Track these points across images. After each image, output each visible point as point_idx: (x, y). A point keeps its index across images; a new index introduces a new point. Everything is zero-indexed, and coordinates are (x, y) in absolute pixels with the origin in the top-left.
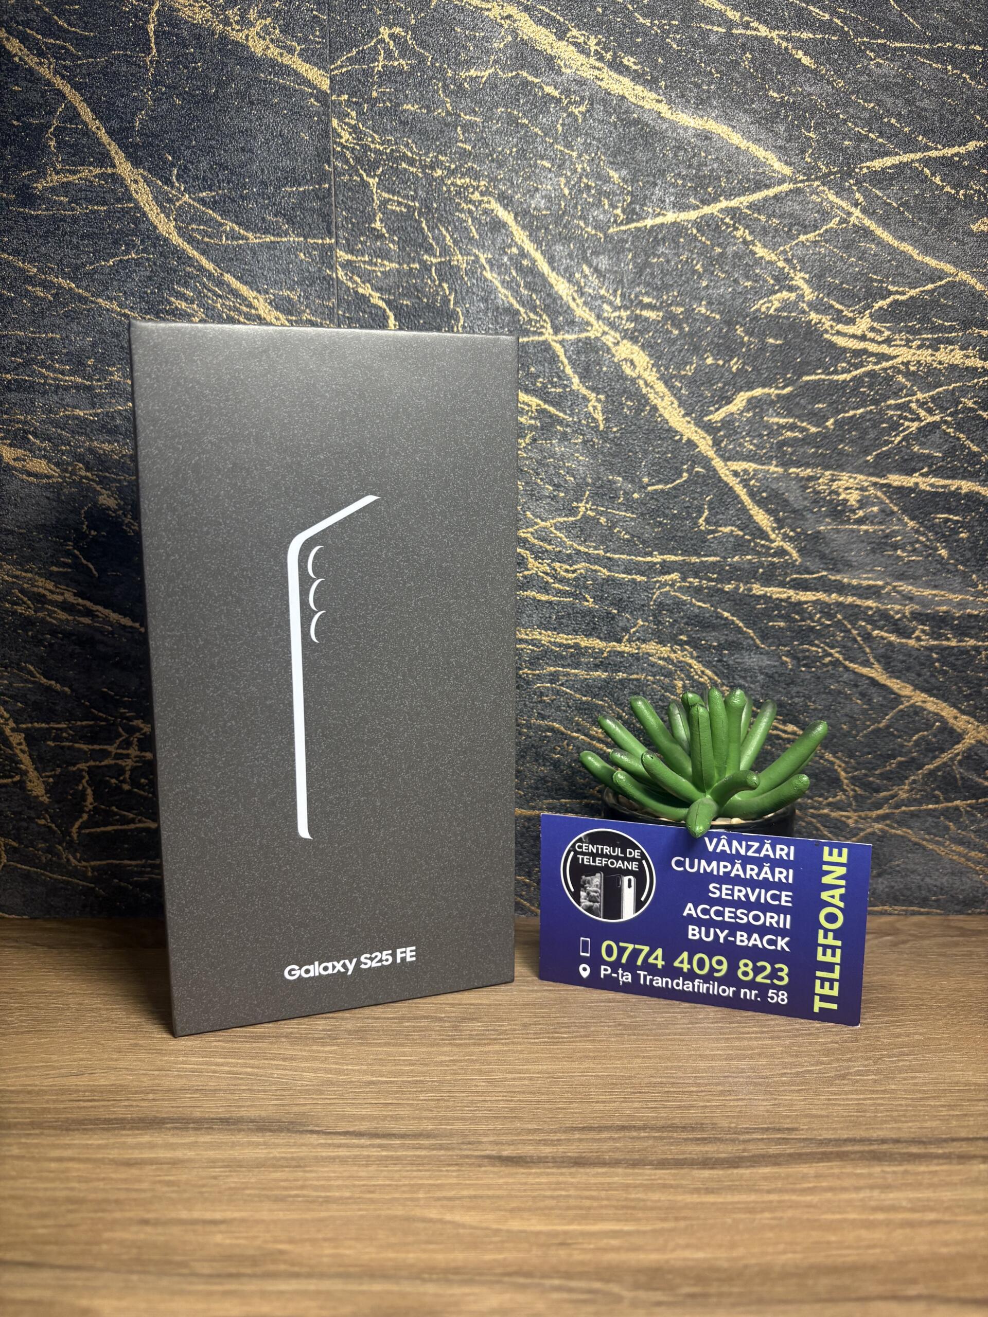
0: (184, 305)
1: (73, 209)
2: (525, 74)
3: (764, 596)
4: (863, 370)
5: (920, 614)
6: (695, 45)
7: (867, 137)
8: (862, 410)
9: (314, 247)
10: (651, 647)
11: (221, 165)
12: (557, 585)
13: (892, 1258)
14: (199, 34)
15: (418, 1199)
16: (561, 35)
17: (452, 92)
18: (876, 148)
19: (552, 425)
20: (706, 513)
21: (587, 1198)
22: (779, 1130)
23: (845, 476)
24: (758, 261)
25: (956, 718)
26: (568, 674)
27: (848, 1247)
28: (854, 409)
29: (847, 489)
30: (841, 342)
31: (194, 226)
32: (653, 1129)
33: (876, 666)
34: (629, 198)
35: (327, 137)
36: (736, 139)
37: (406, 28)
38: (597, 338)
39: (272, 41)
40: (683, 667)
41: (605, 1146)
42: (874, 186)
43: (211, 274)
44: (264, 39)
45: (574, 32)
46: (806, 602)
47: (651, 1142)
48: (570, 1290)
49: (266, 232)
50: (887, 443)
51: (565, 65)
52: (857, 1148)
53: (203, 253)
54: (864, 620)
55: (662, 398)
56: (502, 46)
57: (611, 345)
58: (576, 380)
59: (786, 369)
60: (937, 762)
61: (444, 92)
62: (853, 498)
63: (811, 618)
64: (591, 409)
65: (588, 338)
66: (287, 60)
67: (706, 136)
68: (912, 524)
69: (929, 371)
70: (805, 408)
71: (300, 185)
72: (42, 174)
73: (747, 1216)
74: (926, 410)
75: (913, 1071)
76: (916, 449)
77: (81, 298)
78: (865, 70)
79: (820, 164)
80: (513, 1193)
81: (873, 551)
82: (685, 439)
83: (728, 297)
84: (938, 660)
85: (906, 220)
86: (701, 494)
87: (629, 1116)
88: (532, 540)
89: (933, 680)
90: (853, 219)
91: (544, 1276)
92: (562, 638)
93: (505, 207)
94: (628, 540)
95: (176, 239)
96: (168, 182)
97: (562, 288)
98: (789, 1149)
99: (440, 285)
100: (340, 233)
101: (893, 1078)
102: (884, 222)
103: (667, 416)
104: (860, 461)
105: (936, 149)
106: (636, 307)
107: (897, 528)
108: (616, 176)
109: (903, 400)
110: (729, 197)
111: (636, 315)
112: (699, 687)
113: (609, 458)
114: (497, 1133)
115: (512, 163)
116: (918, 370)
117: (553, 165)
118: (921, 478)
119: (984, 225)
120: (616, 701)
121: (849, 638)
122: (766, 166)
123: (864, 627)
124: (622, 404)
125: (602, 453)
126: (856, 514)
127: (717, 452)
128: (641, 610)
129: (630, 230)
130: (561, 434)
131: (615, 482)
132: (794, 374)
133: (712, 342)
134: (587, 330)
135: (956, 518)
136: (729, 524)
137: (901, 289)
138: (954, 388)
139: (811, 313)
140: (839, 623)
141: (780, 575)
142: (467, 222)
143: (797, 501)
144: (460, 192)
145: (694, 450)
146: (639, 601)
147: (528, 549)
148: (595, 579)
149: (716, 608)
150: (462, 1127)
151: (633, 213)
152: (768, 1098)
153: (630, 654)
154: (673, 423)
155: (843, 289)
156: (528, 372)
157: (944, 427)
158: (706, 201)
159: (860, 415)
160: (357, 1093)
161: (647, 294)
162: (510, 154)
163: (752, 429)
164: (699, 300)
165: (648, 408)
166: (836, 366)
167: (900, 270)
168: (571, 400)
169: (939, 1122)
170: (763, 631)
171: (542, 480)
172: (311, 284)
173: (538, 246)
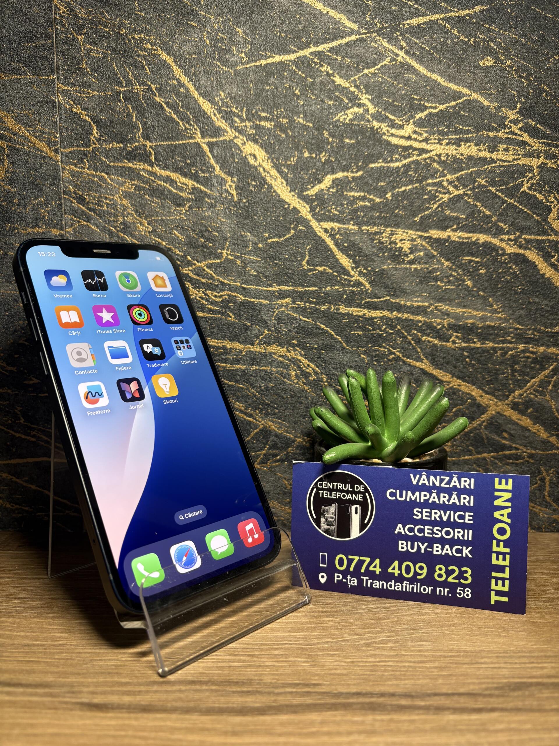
3: (348, 314)
4: (410, 159)
5: (455, 325)
7: (407, 4)
8: (410, 187)
9: (44, 82)
10: (273, 348)
12: (209, 306)
18: (414, 11)
19: (203, 198)
20: (307, 257)
21: (139, 738)
22: (307, 685)
23: (400, 231)
24: (338, 88)
25: (481, 396)
26: (219, 366)
28: (405, 185)
29: (401, 240)
30: (394, 141)
32: (214, 683)
33: (425, 361)
34: (250, 46)
35: (51, 10)
38: (231, 141)
40: (296, 362)
41: (172, 696)
42: (413, 36)
46: (376, 318)
47: (207, 694)
49: (11, 72)
50: (428, 208)
52: (361, 700)
54: (415, 329)
55: (275, 180)
57: (240, 145)
58: (217, 168)
59: (357, 160)
62: (406, 246)
63: (380, 329)
64: (228, 187)
65: (225, 140)
67: (300, 4)
68: (447, 264)
69: (454, 160)
70: (371, 186)
71: (33, 41)
74: (453, 186)
75: (422, 641)
76: (448, 212)
79: (376, 22)
80: (86, 732)
81: (421, 282)
82: (291, 207)
83: (317, 112)
85: (435, 59)
86: (303, 243)
88: (191, 274)
89: (465, 370)
90: (399, 59)
92: (214, 342)
93: (168, 54)
94: (256, 276)
97: (206, 106)
98: (308, 700)
99: (126, 106)
100: (60, 72)
101: (405, 646)
102: (420, 60)
103: (279, 191)
104: (410, 221)
105: (454, 11)
106: (256, 119)
107: (436, 266)
108: (241, 31)
109: (438, 180)
110: (316, 44)
111: (257, 125)
112: (306, 375)
113: (241, 220)
114: (97, 684)
115: (172, 24)
116: (447, 160)
117: (198, 25)
118: (452, 232)
119: (489, 62)
120: (252, 385)
121: (406, 342)
122: (340, 23)
123: (416, 334)
124: (249, 184)
125: (237, 216)
126: (408, 257)
127: (313, 216)
128: (267, 323)
129: (251, 67)
130: (209, 204)
131: (246, 237)
132: (363, 163)
133: (307, 142)
134: (224, 135)
135: (477, 260)
136: (322, 265)
137: (433, 105)
138: (472, 172)
139: (374, 122)
140: (399, 333)
141: (358, 299)
142: (143, 63)
143: (368, 249)
144: (138, 44)
145: (297, 215)
146: (265, 317)
147: (188, 281)
148: (235, 302)
149: (316, 322)
150: (74, 680)
151: (253, 56)
152: (309, 660)
153: (260, 353)
154: (283, 196)
155: (394, 106)
156: (185, 163)
157: (466, 198)
158: (300, 48)
159: (410, 190)
160: (13, 652)
161: (263, 111)
162: (170, 18)
163: (336, 200)
164: (298, 114)
165: (266, 186)
166: (392, 157)
167: (432, 92)
168: (214, 181)
169: (429, 680)
170: (347, 338)
171: (197, 234)
172: (42, 107)
173: (190, 79)
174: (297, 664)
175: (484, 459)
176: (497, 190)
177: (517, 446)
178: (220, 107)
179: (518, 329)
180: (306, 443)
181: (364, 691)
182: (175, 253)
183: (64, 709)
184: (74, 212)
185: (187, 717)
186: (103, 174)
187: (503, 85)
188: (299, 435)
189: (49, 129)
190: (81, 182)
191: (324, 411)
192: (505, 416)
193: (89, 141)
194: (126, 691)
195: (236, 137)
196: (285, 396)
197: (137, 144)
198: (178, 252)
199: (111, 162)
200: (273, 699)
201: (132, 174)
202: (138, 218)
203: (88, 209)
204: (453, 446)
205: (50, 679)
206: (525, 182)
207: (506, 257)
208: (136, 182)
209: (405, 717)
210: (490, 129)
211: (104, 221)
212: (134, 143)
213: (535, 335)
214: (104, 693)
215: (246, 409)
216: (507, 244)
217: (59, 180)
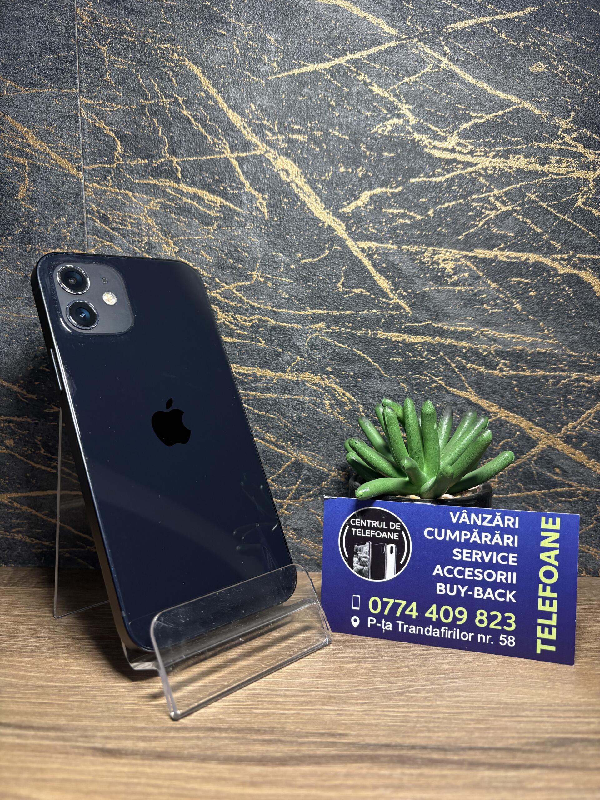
3: (386, 339)
4: (454, 174)
5: (502, 352)
7: (451, 7)
8: (454, 203)
9: (67, 95)
10: (306, 376)
12: (238, 331)
15: (20, 779)
18: (458, 14)
19: (232, 217)
20: (343, 279)
21: (152, 786)
22: (333, 735)
23: (443, 250)
24: (376, 97)
25: (531, 429)
26: (248, 395)
28: (448, 202)
29: (444, 260)
30: (437, 153)
32: (234, 731)
33: (470, 390)
34: (282, 55)
35: (73, 20)
36: (356, 11)
38: (262, 156)
40: (330, 391)
41: (189, 743)
42: (457, 41)
46: (417, 344)
47: (226, 741)
49: (32, 85)
50: (473, 226)
52: (390, 752)
54: (460, 356)
55: (309, 197)
57: (272, 160)
58: (247, 184)
59: (396, 175)
60: (518, 462)
62: (450, 267)
63: (421, 355)
64: (258, 204)
65: (256, 155)
67: (335, 9)
68: (493, 285)
69: (502, 173)
70: (412, 202)
71: (55, 53)
74: (500, 202)
75: (459, 691)
76: (495, 230)
79: (417, 26)
80: (97, 779)
81: (465, 305)
82: (326, 225)
83: (354, 124)
84: (517, 386)
85: (481, 65)
86: (338, 264)
88: (219, 297)
89: (513, 401)
90: (442, 65)
92: (243, 369)
93: (196, 64)
94: (288, 299)
97: (236, 119)
99: (152, 120)
100: (83, 85)
101: (441, 696)
102: (465, 66)
103: (312, 209)
104: (454, 240)
105: (502, 14)
106: (288, 132)
107: (483, 288)
108: (272, 39)
109: (484, 195)
110: (353, 51)
111: (289, 138)
112: (341, 405)
113: (273, 239)
114: (111, 729)
115: (200, 33)
116: (494, 174)
117: (228, 33)
118: (499, 252)
119: (540, 67)
120: (283, 415)
121: (449, 369)
122: (379, 29)
123: (460, 361)
124: (280, 201)
125: (268, 236)
126: (451, 278)
127: (349, 234)
128: (299, 349)
129: (283, 77)
130: (238, 223)
131: (277, 257)
132: (403, 178)
133: (344, 156)
134: (254, 149)
135: (527, 281)
136: (359, 288)
137: (479, 115)
138: (521, 187)
139: (415, 133)
140: (441, 360)
141: (397, 324)
142: (169, 75)
143: (408, 269)
144: (164, 54)
145: (332, 233)
146: (297, 343)
147: (216, 305)
148: (266, 327)
149: (352, 348)
150: (88, 723)
151: (285, 65)
152: (336, 708)
153: (292, 381)
154: (317, 214)
155: (438, 116)
156: (214, 180)
157: (515, 215)
158: (336, 56)
159: (453, 206)
160: (26, 694)
161: (296, 123)
162: (198, 26)
163: (374, 218)
164: (333, 126)
165: (299, 203)
166: (434, 171)
167: (478, 101)
168: (244, 198)
169: (464, 733)
170: (386, 365)
171: (226, 255)
172: (64, 121)
173: (220, 92)
174: (324, 712)
175: (534, 496)
176: (549, 206)
177: (570, 483)
178: (250, 120)
179: (571, 356)
180: (341, 477)
181: (393, 743)
182: (202, 275)
183: (76, 754)
184: (97, 232)
185: (204, 765)
186: (127, 192)
187: (556, 92)
188: (333, 469)
189: (71, 145)
190: (105, 200)
191: (359, 444)
192: (557, 450)
193: (113, 157)
194: (141, 737)
195: (267, 151)
196: (318, 427)
197: (163, 160)
198: (205, 274)
199: (136, 179)
200: (295, 748)
202: (164, 238)
203: (111, 228)
204: (500, 482)
205: (62, 722)
206: (579, 197)
207: (558, 278)
208: (161, 200)
209: (435, 772)
210: (541, 139)
211: (129, 241)
212: (160, 158)
213: (590, 363)
214: (118, 738)
215: (277, 440)
216: (560, 264)
217: (82, 198)
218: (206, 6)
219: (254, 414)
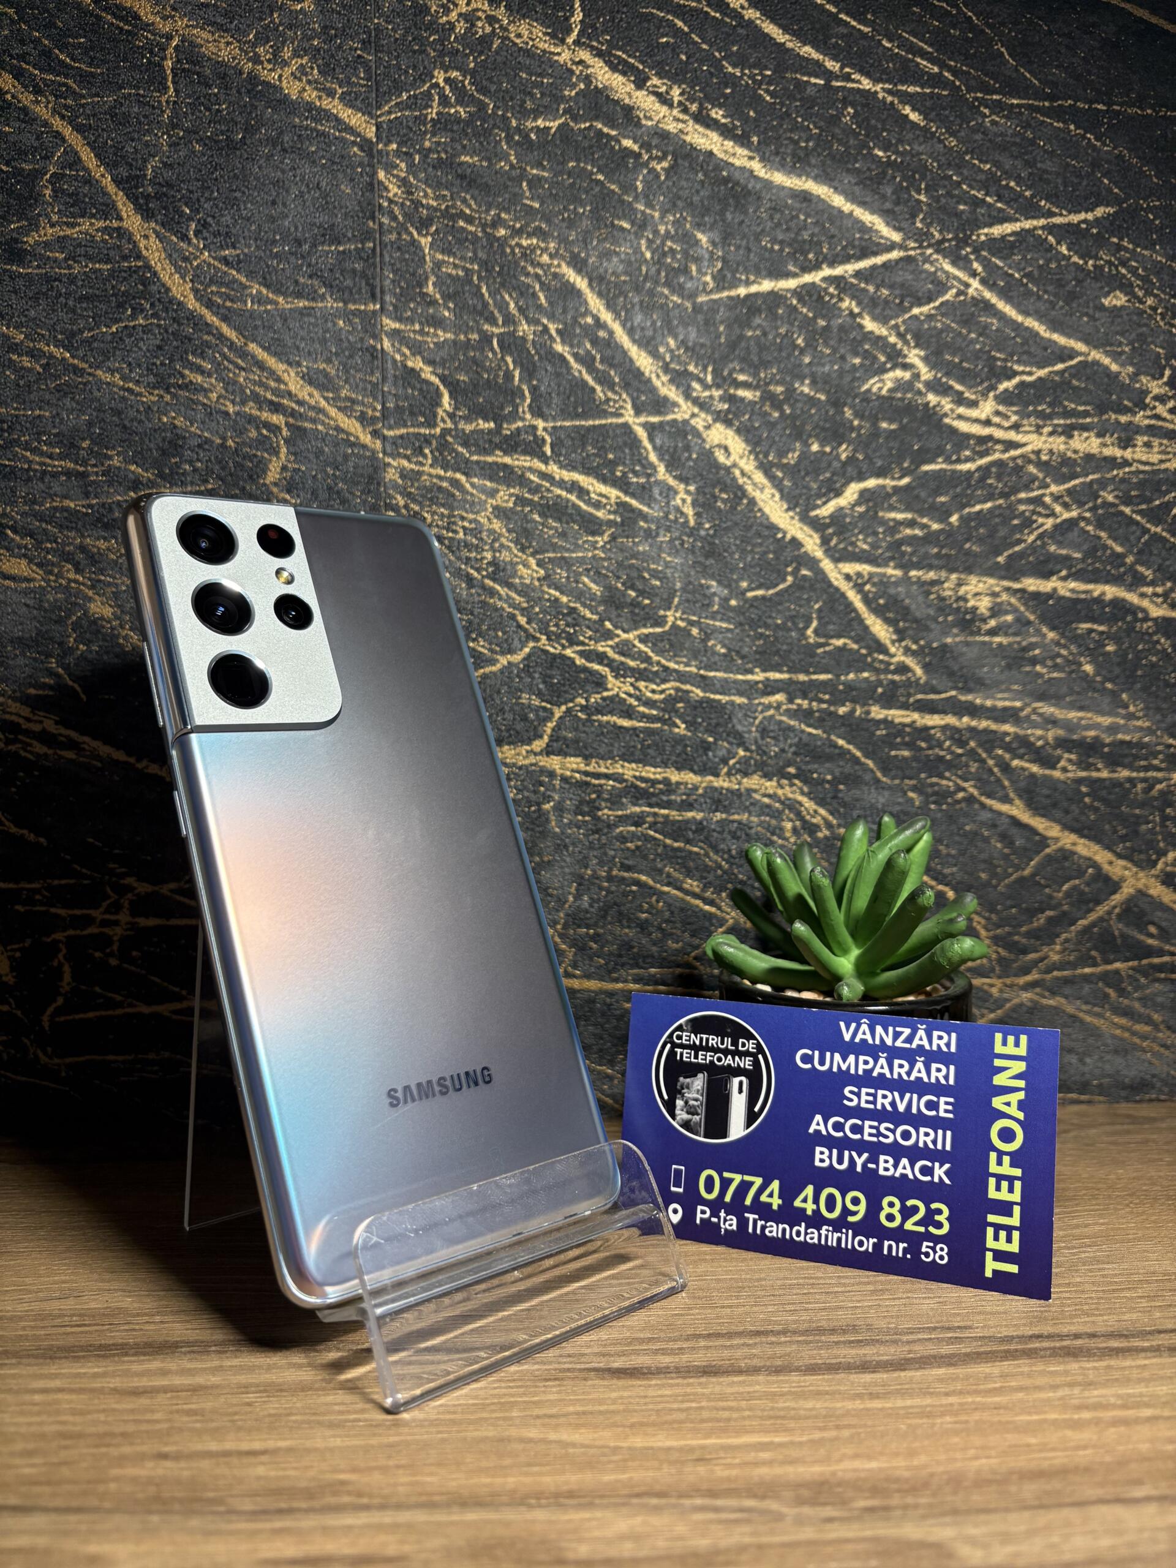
0: (200, 379)
1: (69, 267)
2: (600, 126)
3: (885, 721)
4: (989, 459)
5: (1065, 741)
6: (792, 97)
7: (984, 201)
8: (989, 505)
9: (357, 313)
10: (753, 782)
11: (248, 219)
12: (642, 709)
13: (1108, 1459)
14: (224, 73)
15: (511, 1418)
16: (640, 84)
17: (518, 143)
18: (995, 213)
19: (635, 522)
20: (815, 624)
21: (724, 1409)
22: (949, 1329)
23: (973, 579)
24: (869, 336)
25: (1111, 863)
26: (655, 814)
27: (1053, 1449)
28: (980, 503)
29: (976, 594)
30: (963, 427)
31: (214, 288)
32: (795, 1332)
33: (1017, 802)
34: (720, 265)
35: (372, 190)
36: (838, 201)
37: (464, 72)
38: (686, 422)
39: (309, 82)
40: (793, 806)
41: (739, 1353)
42: (993, 255)
43: (232, 343)
44: (300, 80)
45: (655, 81)
46: (933, 728)
47: (794, 1347)
48: (716, 1510)
49: (299, 295)
50: (1019, 542)
51: (645, 117)
52: (1046, 1344)
53: (225, 319)
54: (1001, 748)
55: (762, 490)
56: (573, 93)
57: (701, 429)
58: (661, 469)
59: (900, 459)
60: (1092, 917)
61: (508, 143)
62: (984, 605)
63: (940, 745)
64: (679, 502)
65: (675, 421)
66: (326, 103)
67: (805, 197)
68: (1051, 635)
69: (1063, 460)
70: (925, 502)
71: (339, 243)
72: (33, 225)
73: (925, 1420)
74: (1060, 504)
75: (1099, 1262)
76: (1053, 548)
77: (76, 370)
78: (980, 128)
79: (932, 230)
80: (631, 1407)
81: (1009, 667)
82: (788, 537)
83: (834, 375)
84: (1088, 795)
85: (1028, 293)
86: (809, 600)
87: (763, 1320)
88: (611, 653)
89: (1083, 818)
90: (971, 291)
91: (681, 1496)
92: (650, 772)
93: (579, 271)
94: (724, 655)
95: (192, 303)
96: (184, 237)
97: (643, 361)
98: (964, 1349)
99: (503, 358)
100: (388, 298)
102: (1005, 294)
103: (767, 510)
104: (990, 563)
105: (1061, 215)
106: (729, 386)
107: (1033, 640)
108: (704, 239)
109: (1035, 493)
110: (832, 264)
111: (730, 395)
112: (812, 829)
113: (702, 559)
115: (586, 223)
116: (1051, 460)
117: (632, 226)
118: (1059, 582)
119: (1117, 300)
120: (714, 847)
121: (984, 769)
122: (873, 231)
123: (1001, 756)
124: (715, 498)
125: (693, 553)
126: (987, 624)
127: (825, 552)
128: (742, 737)
129: (721, 299)
130: (645, 531)
131: (708, 587)
132: (912, 463)
133: (816, 426)
134: (673, 412)
135: (1102, 628)
136: (842, 636)
137: (1028, 369)
138: (1092, 481)
139: (929, 394)
140: (973, 752)
141: (902, 695)
142: (534, 288)
143: (919, 609)
144: (526, 254)
145: (799, 549)
146: (739, 728)
147: (606, 665)
148: (687, 701)
149: (829, 735)
151: (725, 280)
153: (729, 790)
154: (774, 519)
155: (963, 369)
156: (605, 459)
157: (1082, 524)
158: (806, 269)
159: (988, 510)
161: (742, 371)
162: (584, 212)
163: (865, 526)
164: (802, 379)
165: (745, 501)
166: (958, 453)
167: (1026, 348)
168: (656, 491)
169: (1139, 1315)
170: (884, 762)
171: (623, 584)
172: (351, 357)
173: (617, 316)
175: (1117, 972)
176: (1133, 512)
177: (1172, 949)
178: (667, 364)
179: (1170, 746)
181: (1045, 1333)
182: (584, 617)
183: (573, 1379)
185: (782, 1378)
186: (458, 476)
187: (1142, 338)
189: (364, 396)
190: (418, 488)
192: (1151, 896)
193: (435, 415)
194: (656, 1350)
195: (693, 415)
197: (520, 424)
198: (588, 615)
199: (474, 454)
200: (905, 1349)
201: (509, 476)
202: (520, 554)
204: (1064, 950)
207: (1150, 624)
208: (516, 491)
209: (1127, 1362)
210: (1121, 409)
211: (459, 558)
212: (515, 421)
215: (704, 890)
216: (1153, 602)
217: (379, 484)
218: (598, 182)
219: (665, 846)
